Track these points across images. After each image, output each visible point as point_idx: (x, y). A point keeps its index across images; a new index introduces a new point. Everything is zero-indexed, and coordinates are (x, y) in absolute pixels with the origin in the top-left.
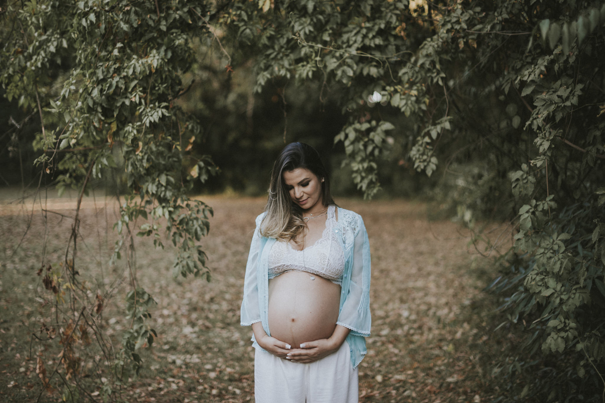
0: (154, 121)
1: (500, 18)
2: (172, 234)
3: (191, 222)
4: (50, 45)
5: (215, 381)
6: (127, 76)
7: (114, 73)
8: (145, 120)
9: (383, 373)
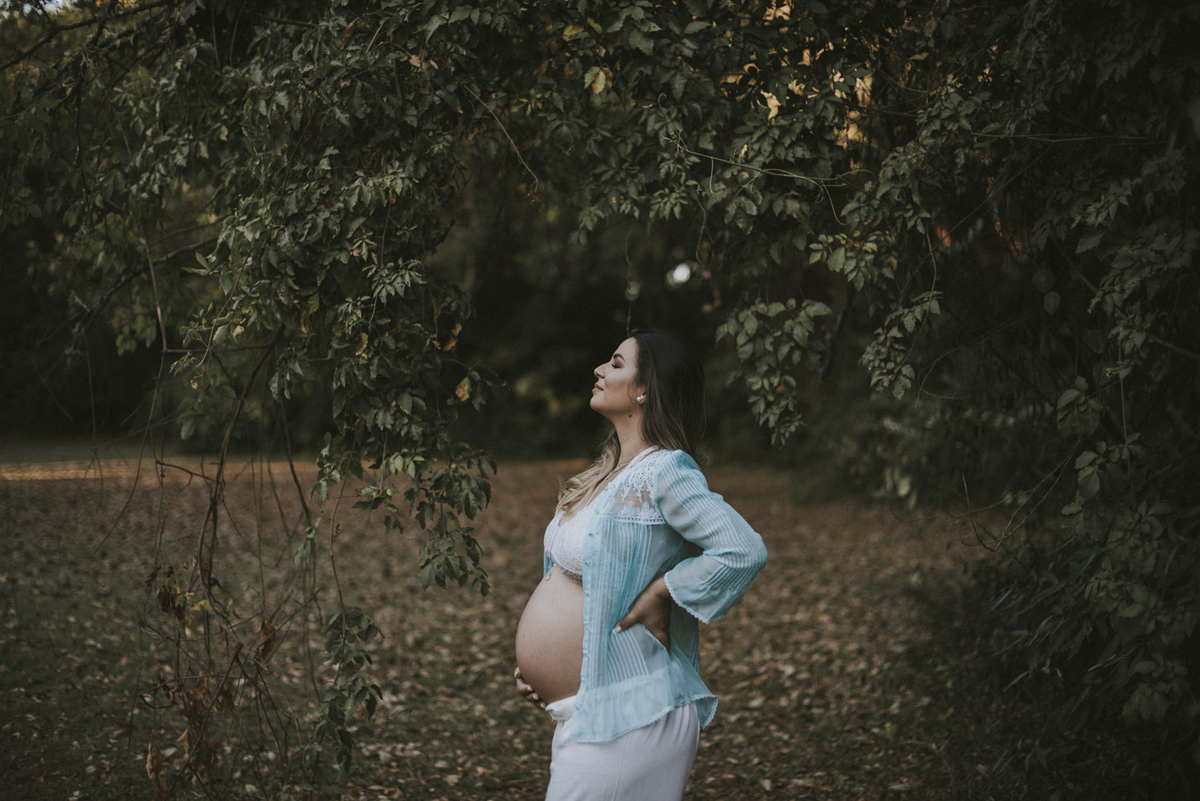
0: (396, 293)
1: (1032, 111)
2: (416, 505)
3: (457, 484)
4: (175, 154)
5: (459, 790)
6: (346, 208)
7: (319, 204)
8: (378, 291)
9: (768, 775)
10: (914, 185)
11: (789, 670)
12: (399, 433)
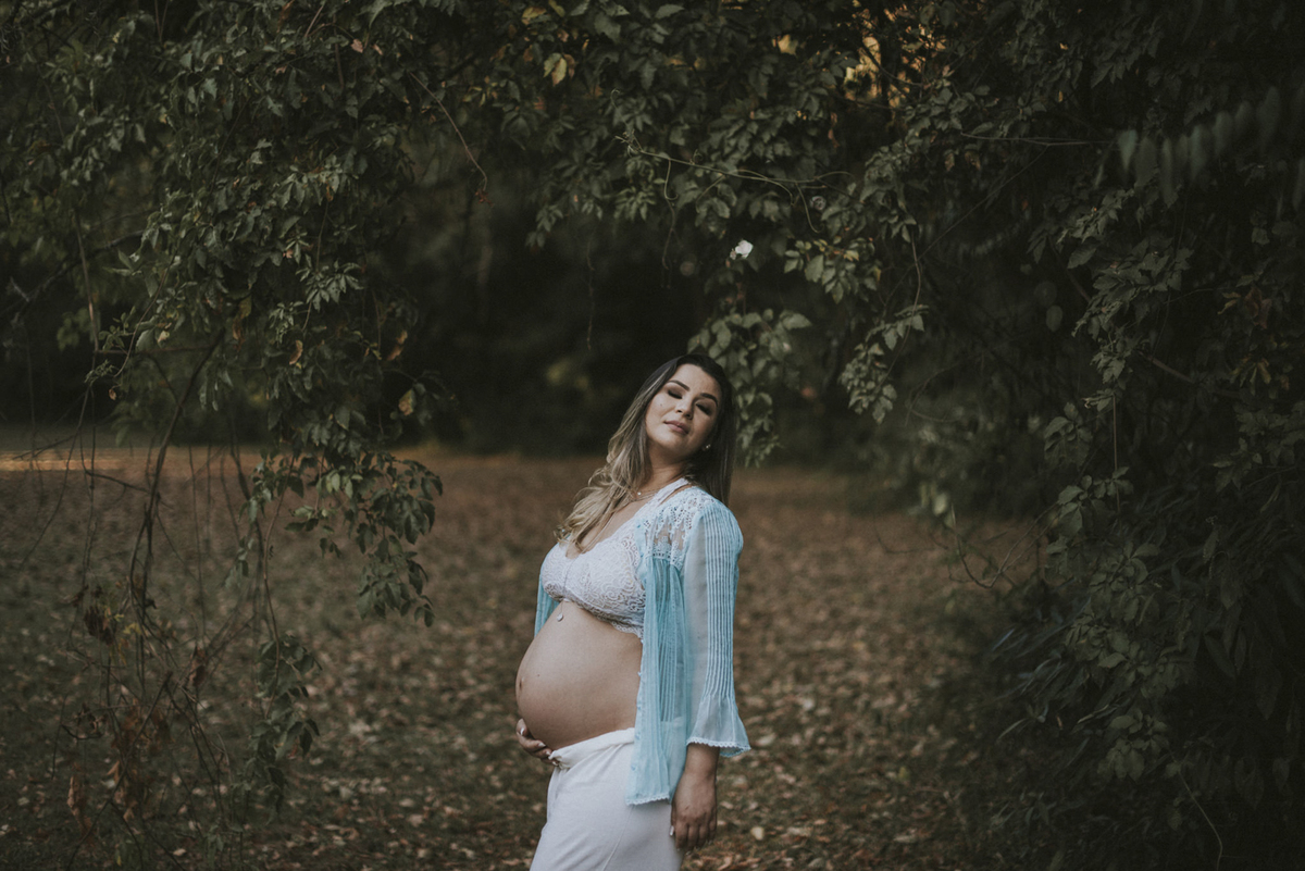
0: (331, 299)
1: (1028, 110)
2: (356, 527)
3: (397, 505)
4: (110, 137)
5: (422, 832)
6: (278, 207)
7: (250, 200)
8: (311, 296)
9: (764, 822)
10: (900, 190)
11: (808, 704)
12: (336, 450)
